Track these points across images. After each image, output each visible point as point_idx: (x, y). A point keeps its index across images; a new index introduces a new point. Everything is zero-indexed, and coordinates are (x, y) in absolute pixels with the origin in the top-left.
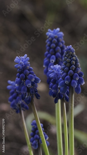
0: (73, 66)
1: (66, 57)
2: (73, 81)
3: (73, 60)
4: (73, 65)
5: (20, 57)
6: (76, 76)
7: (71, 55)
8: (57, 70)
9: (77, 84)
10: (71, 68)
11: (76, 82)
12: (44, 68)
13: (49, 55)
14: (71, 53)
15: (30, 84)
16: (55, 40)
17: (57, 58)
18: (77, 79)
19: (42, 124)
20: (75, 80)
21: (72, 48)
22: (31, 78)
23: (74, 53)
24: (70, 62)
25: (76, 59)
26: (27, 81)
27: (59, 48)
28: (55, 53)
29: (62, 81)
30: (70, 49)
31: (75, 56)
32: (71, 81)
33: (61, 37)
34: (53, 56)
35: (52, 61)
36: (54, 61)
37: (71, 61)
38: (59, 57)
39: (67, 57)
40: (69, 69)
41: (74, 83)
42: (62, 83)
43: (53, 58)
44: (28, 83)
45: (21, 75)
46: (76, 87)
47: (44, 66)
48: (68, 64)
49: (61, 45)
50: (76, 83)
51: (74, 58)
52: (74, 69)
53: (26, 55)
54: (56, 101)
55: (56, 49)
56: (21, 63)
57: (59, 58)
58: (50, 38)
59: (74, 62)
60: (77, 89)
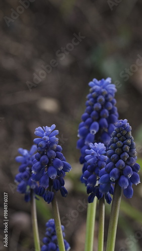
0: (126, 154)
1: (115, 138)
2: (122, 178)
3: (127, 144)
4: (126, 152)
5: (44, 127)
6: (129, 171)
7: (125, 136)
8: (99, 153)
9: (128, 184)
10: (121, 157)
11: (127, 181)
12: (78, 138)
13: (88, 120)
14: (125, 132)
15: (55, 175)
16: (102, 98)
17: (100, 127)
18: (130, 176)
19: (63, 227)
20: (127, 177)
21: (127, 124)
22: (58, 164)
23: (130, 133)
24: (122, 148)
25: (131, 142)
26: (51, 168)
27: (106, 111)
28: (99, 118)
29: (105, 176)
30: (124, 126)
31: (131, 139)
32: (119, 178)
33: (111, 94)
34: (96, 124)
35: (93, 132)
36: (95, 132)
37: (123, 146)
38: (105, 126)
39: (118, 138)
40: (119, 158)
41: (124, 181)
42: (106, 178)
43: (95, 127)
44: (52, 172)
45: (42, 158)
46: (126, 187)
47: (79, 136)
48: (118, 150)
49: (111, 106)
50: (126, 183)
51: (129, 141)
52: (126, 159)
53: (54, 126)
54: (91, 200)
55: (102, 113)
56: (45, 139)
57: (104, 128)
58: (94, 94)
59: (128, 148)
60: (128, 192)
